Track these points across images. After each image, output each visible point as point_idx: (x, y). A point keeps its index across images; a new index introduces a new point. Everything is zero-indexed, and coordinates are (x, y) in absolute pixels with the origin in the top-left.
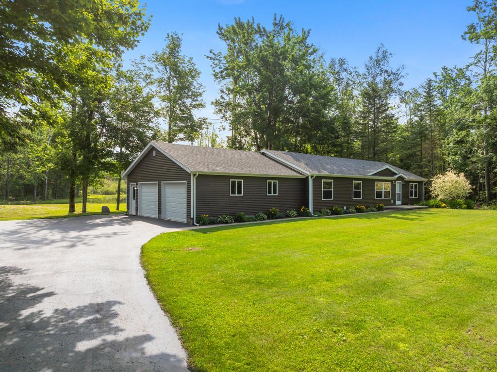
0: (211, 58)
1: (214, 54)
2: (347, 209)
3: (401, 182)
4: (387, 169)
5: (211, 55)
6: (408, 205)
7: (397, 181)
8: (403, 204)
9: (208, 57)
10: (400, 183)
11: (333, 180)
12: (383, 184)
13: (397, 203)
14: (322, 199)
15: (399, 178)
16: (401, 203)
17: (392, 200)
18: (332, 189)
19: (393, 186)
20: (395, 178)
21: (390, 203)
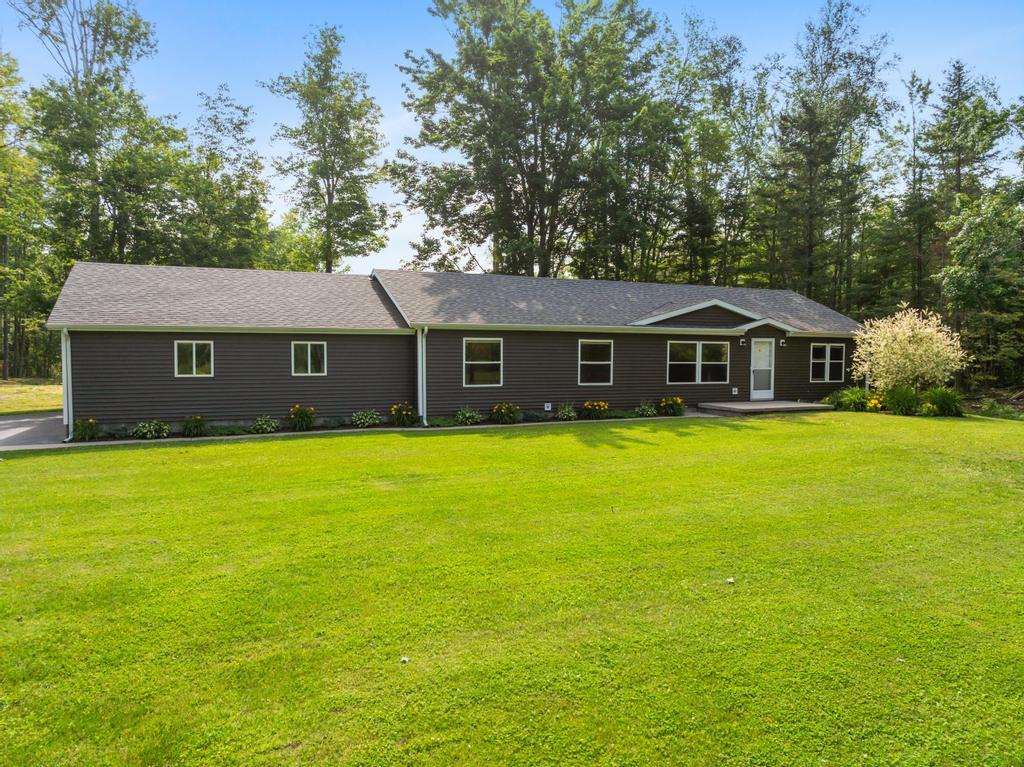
0: (409, 71)
1: (414, 61)
2: (555, 409)
3: (773, 340)
4: (716, 308)
5: (409, 64)
6: (796, 400)
7: (754, 340)
8: (778, 397)
9: (401, 68)
10: (770, 343)
11: (502, 339)
12: (699, 345)
13: (755, 394)
14: (464, 385)
15: (767, 331)
16: (769, 394)
17: (735, 387)
18: (499, 360)
19: (742, 354)
20: (738, 330)
21: (725, 395)
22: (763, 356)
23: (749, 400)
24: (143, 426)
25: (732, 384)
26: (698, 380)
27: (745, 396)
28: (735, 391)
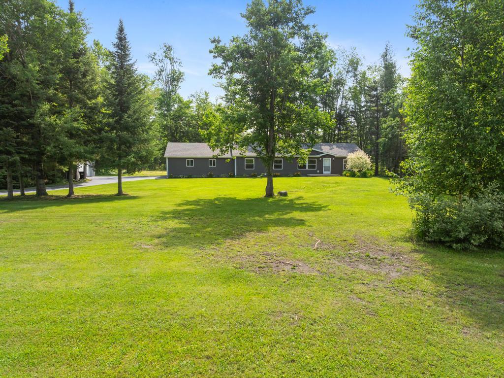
3: (330, 158)
4: (312, 150)
7: (324, 158)
11: (254, 159)
12: (307, 160)
13: (324, 172)
14: (245, 169)
15: (328, 156)
16: (330, 172)
18: (253, 163)
19: (320, 162)
20: (319, 156)
21: (315, 172)
22: (327, 163)
23: (323, 174)
26: (307, 168)
27: (321, 173)
28: (318, 171)
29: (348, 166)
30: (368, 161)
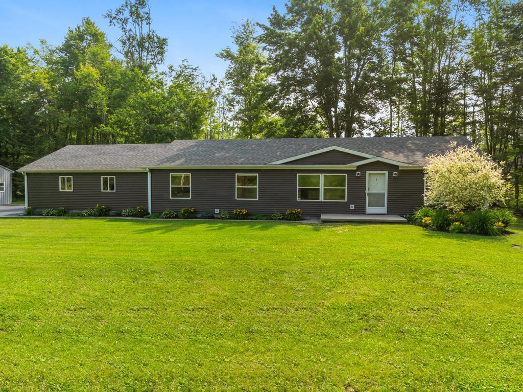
2: (220, 213)
10: (384, 174)
11: (190, 174)
12: (322, 176)
13: (369, 210)
14: (171, 198)
15: (378, 166)
16: (384, 210)
17: (352, 204)
18: (189, 185)
19: (357, 181)
20: (354, 165)
21: (343, 209)
22: (377, 184)
23: (365, 214)
24: (45, 211)
25: (349, 202)
26: (322, 199)
27: (361, 210)
28: (352, 207)
29: (429, 196)
30: (495, 176)
